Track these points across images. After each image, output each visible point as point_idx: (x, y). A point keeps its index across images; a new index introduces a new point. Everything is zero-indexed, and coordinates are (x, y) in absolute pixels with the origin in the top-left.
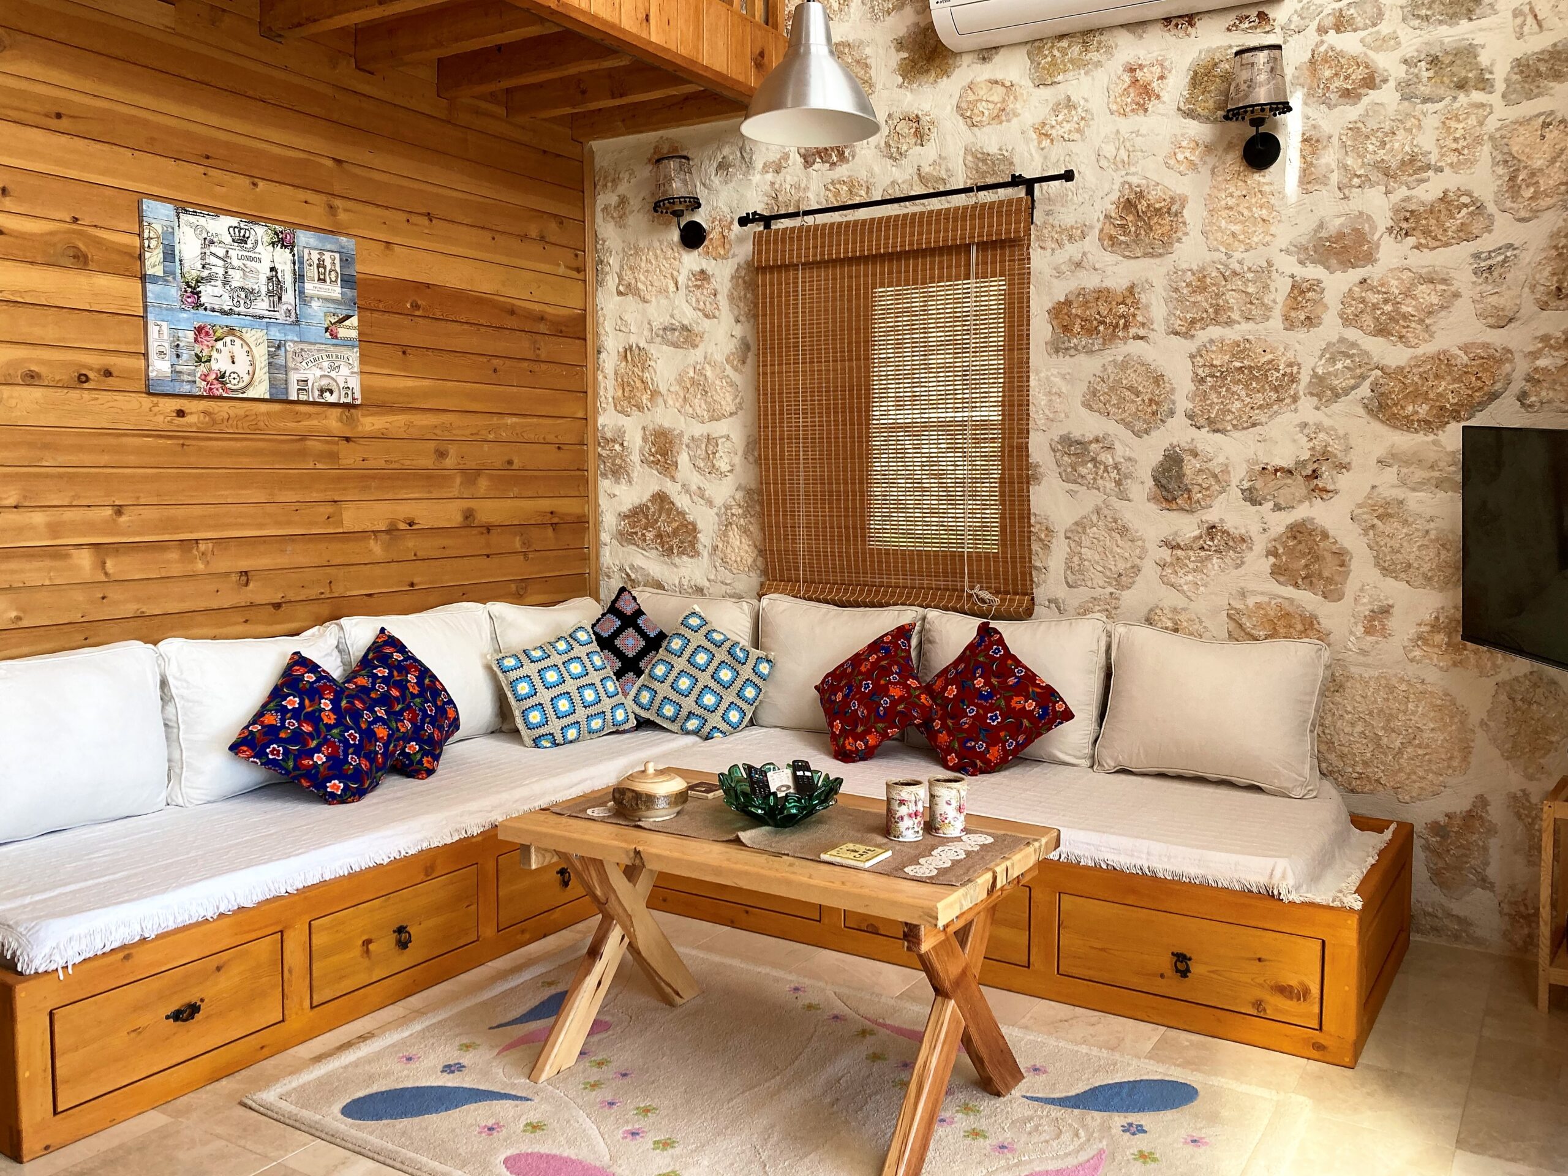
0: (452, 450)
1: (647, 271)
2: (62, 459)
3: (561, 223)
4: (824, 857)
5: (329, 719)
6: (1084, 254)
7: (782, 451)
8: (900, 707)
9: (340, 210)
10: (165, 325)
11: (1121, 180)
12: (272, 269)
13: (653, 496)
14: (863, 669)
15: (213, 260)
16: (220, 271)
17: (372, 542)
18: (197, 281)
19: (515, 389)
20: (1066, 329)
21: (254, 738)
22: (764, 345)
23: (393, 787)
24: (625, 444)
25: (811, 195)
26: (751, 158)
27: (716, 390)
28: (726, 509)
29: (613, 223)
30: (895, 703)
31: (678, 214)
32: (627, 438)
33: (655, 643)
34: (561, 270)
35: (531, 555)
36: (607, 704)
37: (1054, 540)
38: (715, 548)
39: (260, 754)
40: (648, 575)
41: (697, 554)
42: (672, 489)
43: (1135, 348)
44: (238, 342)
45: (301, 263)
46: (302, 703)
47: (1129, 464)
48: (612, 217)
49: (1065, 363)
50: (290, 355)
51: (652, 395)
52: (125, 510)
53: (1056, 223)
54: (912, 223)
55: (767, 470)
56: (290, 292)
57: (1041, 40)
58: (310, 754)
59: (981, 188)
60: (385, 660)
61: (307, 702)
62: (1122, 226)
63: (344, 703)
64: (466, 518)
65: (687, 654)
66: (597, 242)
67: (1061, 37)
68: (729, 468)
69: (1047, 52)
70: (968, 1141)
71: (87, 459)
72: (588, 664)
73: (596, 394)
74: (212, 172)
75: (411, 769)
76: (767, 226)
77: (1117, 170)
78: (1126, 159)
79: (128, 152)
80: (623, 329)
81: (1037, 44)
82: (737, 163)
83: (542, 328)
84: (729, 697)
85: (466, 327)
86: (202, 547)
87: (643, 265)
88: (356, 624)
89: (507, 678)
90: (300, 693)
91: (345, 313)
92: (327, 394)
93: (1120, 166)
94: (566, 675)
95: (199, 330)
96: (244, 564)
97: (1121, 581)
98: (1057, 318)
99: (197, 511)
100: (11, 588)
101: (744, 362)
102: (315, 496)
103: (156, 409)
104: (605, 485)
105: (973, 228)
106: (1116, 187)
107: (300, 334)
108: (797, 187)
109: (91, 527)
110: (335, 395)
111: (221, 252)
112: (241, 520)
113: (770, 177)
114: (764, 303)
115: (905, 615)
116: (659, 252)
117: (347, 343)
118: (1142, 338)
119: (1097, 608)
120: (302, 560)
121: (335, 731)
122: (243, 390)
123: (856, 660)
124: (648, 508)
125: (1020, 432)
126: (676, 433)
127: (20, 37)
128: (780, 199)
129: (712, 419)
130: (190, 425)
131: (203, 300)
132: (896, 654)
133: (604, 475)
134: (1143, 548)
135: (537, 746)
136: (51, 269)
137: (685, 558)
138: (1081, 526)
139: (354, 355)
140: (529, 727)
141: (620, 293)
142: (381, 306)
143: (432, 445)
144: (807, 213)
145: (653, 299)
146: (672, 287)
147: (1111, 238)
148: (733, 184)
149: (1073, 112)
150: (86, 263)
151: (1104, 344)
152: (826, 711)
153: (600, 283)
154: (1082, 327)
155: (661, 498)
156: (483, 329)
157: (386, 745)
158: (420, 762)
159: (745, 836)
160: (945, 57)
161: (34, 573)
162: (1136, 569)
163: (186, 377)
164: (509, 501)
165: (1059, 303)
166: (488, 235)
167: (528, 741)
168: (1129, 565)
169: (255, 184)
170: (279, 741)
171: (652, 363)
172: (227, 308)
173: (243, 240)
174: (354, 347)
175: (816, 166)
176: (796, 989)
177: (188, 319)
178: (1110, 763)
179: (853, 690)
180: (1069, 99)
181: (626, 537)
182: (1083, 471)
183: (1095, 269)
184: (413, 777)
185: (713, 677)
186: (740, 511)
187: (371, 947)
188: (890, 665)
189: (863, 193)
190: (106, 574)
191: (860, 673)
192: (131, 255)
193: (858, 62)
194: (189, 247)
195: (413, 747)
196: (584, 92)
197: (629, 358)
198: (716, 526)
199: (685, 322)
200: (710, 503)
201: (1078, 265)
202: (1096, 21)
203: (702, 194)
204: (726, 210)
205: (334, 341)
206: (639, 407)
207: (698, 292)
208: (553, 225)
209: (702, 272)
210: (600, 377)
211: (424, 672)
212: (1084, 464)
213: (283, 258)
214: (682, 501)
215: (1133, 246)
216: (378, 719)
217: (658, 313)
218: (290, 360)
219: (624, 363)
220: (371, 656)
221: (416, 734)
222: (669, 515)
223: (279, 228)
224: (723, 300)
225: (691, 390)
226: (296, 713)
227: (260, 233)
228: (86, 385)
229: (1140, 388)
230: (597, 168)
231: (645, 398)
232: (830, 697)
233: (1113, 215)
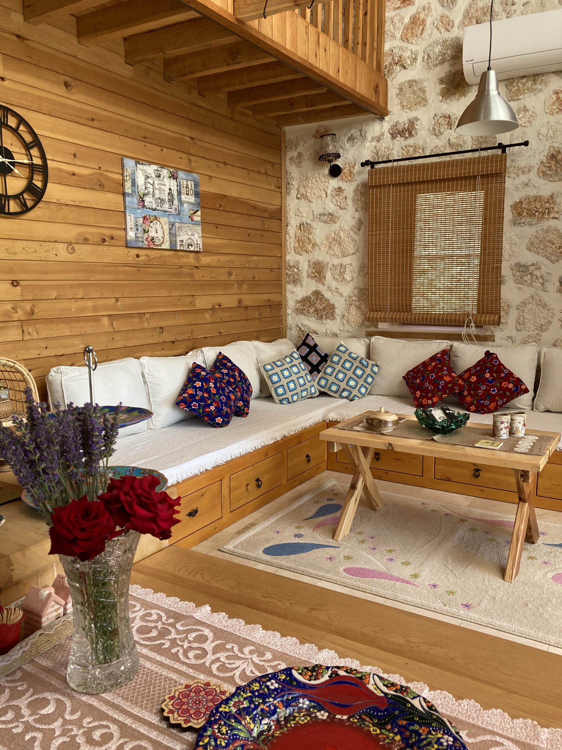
0: (234, 272)
1: (312, 188)
2: (97, 277)
3: (273, 165)
4: (476, 445)
5: (214, 391)
6: (530, 180)
7: (379, 271)
8: (449, 385)
9: (193, 162)
10: (132, 215)
11: (549, 145)
12: (170, 189)
13: (313, 292)
14: (429, 369)
15: (149, 185)
16: (151, 190)
17: (206, 314)
18: (144, 195)
19: (256, 244)
20: (519, 214)
21: (186, 399)
22: (372, 221)
23: (235, 421)
24: (300, 268)
25: (395, 152)
26: (365, 135)
27: (345, 243)
28: (349, 298)
29: (295, 165)
30: (447, 383)
31: (330, 161)
32: (300, 265)
33: (324, 358)
34: (273, 188)
35: (262, 320)
36: (308, 385)
37: (511, 310)
38: (343, 316)
39: (189, 406)
40: (310, 328)
41: (334, 318)
42: (323, 289)
43: (553, 223)
44: (158, 223)
45: (180, 186)
46: (202, 384)
47: (548, 275)
48: (295, 163)
49: (519, 230)
50: (177, 229)
51: (313, 246)
52: (119, 300)
53: (516, 165)
54: (448, 166)
55: (371, 280)
56: (176, 200)
57: (513, 79)
58: (209, 406)
59: (482, 149)
60: (225, 366)
61: (204, 384)
62: (549, 167)
63: (218, 384)
64: (239, 303)
65: (341, 363)
66: (287, 174)
67: (523, 77)
68: (351, 279)
69: (515, 85)
70: (530, 560)
71: (106, 277)
72: (299, 368)
73: (286, 245)
74: (147, 145)
75: (241, 413)
76: (372, 167)
77: (548, 140)
78: (552, 135)
79: (117, 136)
80: (299, 215)
81: (510, 81)
82: (358, 137)
83: (266, 215)
84: (361, 382)
85: (238, 215)
86: (146, 316)
87: (310, 185)
88: (208, 350)
89: (267, 374)
90: (201, 380)
91: (196, 209)
92: (190, 247)
93: (549, 138)
94: (292, 372)
95: (144, 218)
96: (162, 324)
97: (542, 328)
98: (515, 209)
99: (145, 300)
100: (81, 335)
101: (359, 230)
102: (186, 293)
103: (129, 254)
104: (289, 287)
105: (478, 168)
106: (547, 148)
107: (180, 219)
108: (388, 149)
109: (108, 308)
110: (193, 247)
111: (151, 182)
112: (160, 304)
113: (374, 143)
114: (372, 202)
115: (442, 345)
116: (318, 179)
117: (196, 224)
118: (556, 218)
119: (531, 340)
120: (181, 322)
121: (217, 396)
122: (160, 245)
123: (424, 364)
124: (310, 298)
125: (498, 261)
126: (325, 263)
127: (77, 82)
128: (379, 154)
129: (343, 256)
130: (141, 261)
131: (146, 204)
132: (444, 362)
133: (289, 283)
134: (553, 313)
135: (282, 403)
136: (91, 190)
137: (328, 320)
138: (524, 303)
139: (199, 229)
140: (278, 395)
141: (298, 198)
142: (208, 206)
143: (227, 270)
144: (395, 161)
145: (315, 201)
146: (324, 195)
147: (543, 172)
148: (356, 147)
149: (527, 113)
150: (104, 188)
151: (538, 221)
152: (410, 387)
153: (288, 194)
154: (527, 213)
155: (317, 293)
156: (245, 216)
157: (234, 402)
158: (244, 410)
159: (435, 438)
160: (464, 87)
161: (88, 328)
162: (550, 323)
163: (140, 239)
164: (254, 295)
165: (516, 202)
166: (246, 172)
167: (277, 401)
168: (546, 321)
169: (162, 150)
170: (196, 401)
171: (314, 231)
172: (154, 207)
173: (159, 176)
174: (199, 225)
175: (398, 139)
176: (423, 504)
177: (140, 213)
178: (542, 408)
179: (424, 378)
180: (525, 107)
181: (299, 311)
182: (526, 279)
183: (535, 187)
184: (241, 416)
185: (353, 373)
186: (356, 299)
187: (249, 487)
188: (443, 367)
189: (421, 151)
190: (113, 328)
191: (428, 370)
192: (119, 184)
193: (420, 89)
194: (140, 180)
195: (241, 404)
196: (292, 104)
197: (302, 229)
198: (344, 306)
199: (330, 211)
200: (341, 295)
201: (526, 185)
202: (540, 70)
203: (341, 152)
204: (352, 159)
205: (193, 222)
206: (307, 251)
207: (337, 198)
208: (270, 167)
209: (340, 188)
210: (288, 238)
211: (240, 372)
212: (527, 275)
213: (173, 184)
214: (327, 295)
215: (554, 176)
216: (230, 391)
217: (317, 207)
218: (177, 231)
219: (299, 231)
220: (218, 364)
221: (242, 399)
222: (321, 301)
223: (172, 170)
224: (350, 202)
225: (333, 243)
226: (201, 388)
227: (165, 172)
228: (105, 244)
229: (555, 241)
230: (287, 139)
231: (310, 247)
232: (413, 381)
233: (545, 161)
